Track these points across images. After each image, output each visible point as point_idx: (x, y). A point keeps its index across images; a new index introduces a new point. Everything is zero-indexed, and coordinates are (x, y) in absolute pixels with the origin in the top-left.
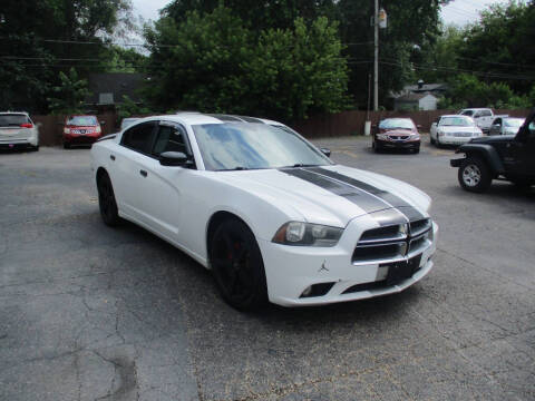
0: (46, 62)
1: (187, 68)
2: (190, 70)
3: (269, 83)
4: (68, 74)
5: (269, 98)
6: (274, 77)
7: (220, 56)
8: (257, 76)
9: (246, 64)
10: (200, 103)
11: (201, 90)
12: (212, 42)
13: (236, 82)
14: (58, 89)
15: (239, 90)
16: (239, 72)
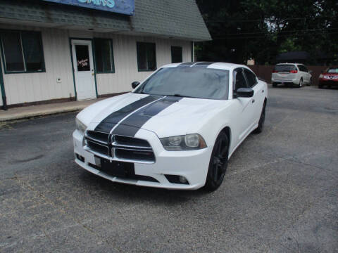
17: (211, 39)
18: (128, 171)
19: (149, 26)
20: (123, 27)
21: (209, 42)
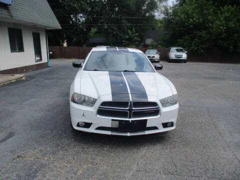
0: (126, 26)
1: (181, 27)
2: (182, 28)
3: (221, 33)
4: (131, 30)
5: (220, 41)
6: (223, 31)
7: (197, 21)
8: (214, 30)
9: (210, 24)
10: (185, 43)
11: (186, 38)
12: (194, 15)
13: (203, 33)
14: (127, 37)
15: (205, 38)
16: (206, 29)
17: (61, 28)
18: (142, 125)
19: (22, 16)
20: (5, 15)
21: (60, 30)
